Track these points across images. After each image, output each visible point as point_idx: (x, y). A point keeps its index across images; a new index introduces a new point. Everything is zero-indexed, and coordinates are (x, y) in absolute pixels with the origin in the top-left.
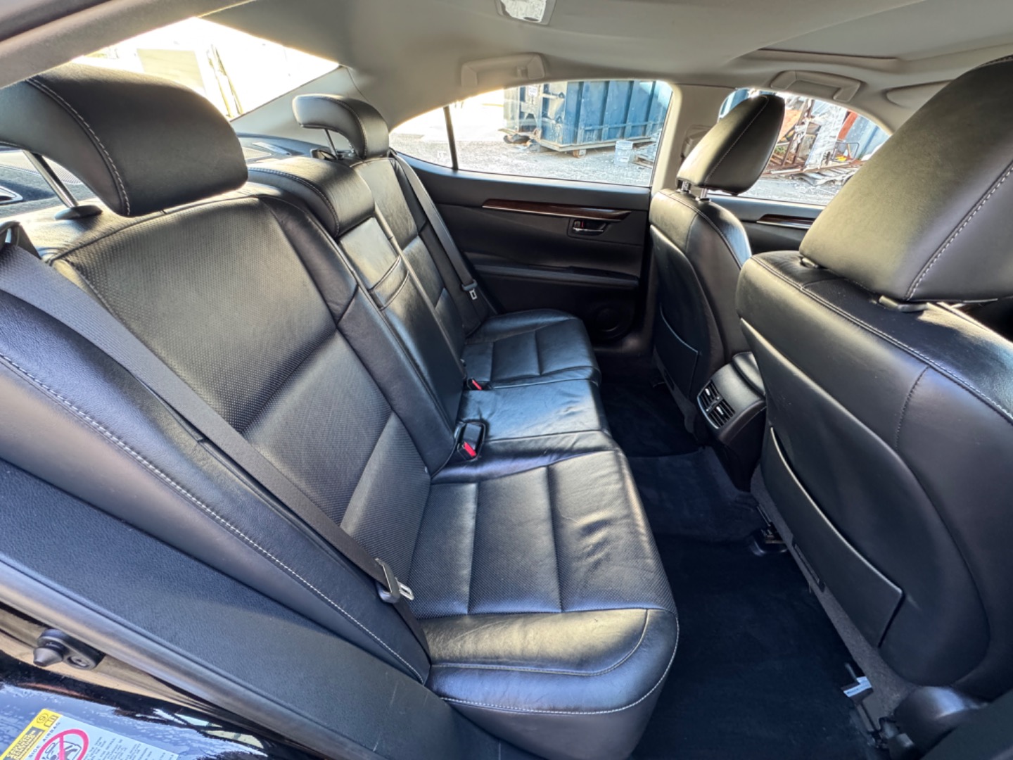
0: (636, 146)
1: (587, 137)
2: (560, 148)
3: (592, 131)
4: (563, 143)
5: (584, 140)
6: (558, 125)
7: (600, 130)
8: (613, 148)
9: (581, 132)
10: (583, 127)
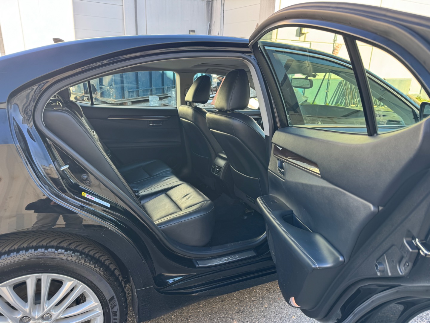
0: (161, 99)
1: (130, 95)
2: (115, 101)
3: (133, 92)
4: (116, 99)
5: (129, 97)
6: (111, 89)
7: (138, 91)
8: (148, 101)
9: (126, 93)
10: (127, 90)
